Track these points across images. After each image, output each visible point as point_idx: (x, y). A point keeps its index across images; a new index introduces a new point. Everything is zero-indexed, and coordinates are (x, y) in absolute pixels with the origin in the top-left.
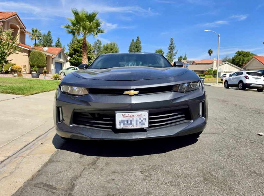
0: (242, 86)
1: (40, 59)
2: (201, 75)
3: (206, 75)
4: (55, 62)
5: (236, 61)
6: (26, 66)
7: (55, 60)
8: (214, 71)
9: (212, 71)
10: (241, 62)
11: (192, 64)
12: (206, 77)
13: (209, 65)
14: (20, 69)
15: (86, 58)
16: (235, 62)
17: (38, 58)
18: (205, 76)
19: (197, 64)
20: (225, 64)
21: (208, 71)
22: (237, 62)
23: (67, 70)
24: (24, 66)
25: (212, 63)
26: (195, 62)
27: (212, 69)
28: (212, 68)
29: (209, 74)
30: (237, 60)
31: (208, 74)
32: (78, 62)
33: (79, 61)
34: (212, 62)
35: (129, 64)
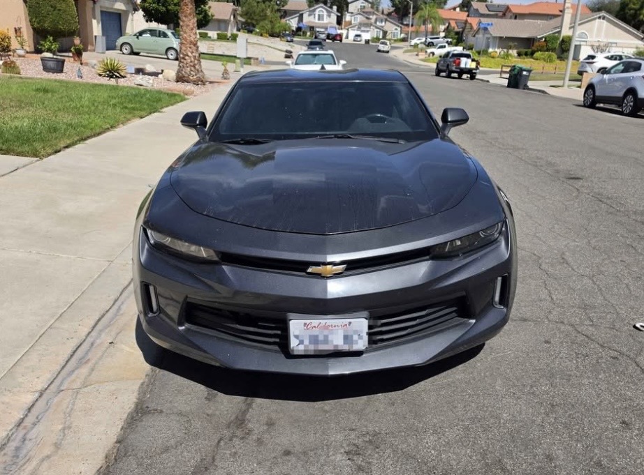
0: (632, 104)
1: (59, 10)
2: (524, 50)
3: (537, 51)
4: (102, 12)
5: (630, 9)
6: (22, 30)
7: (101, 7)
8: (563, 41)
9: (558, 38)
11: (501, 14)
12: (537, 59)
13: (550, 19)
14: (7, 40)
15: (190, 14)
16: (627, 11)
17: (52, 7)
18: (535, 55)
19: (516, 18)
20: (597, 20)
21: (545, 38)
22: (632, 11)
23: (138, 38)
24: (16, 30)
25: (561, 13)
26: (510, 11)
27: (557, 34)
28: (559, 32)
29: (548, 50)
30: (633, 6)
31: (545, 48)
32: (168, 10)
33: (170, 8)
34: (561, 11)
35: (314, 10)
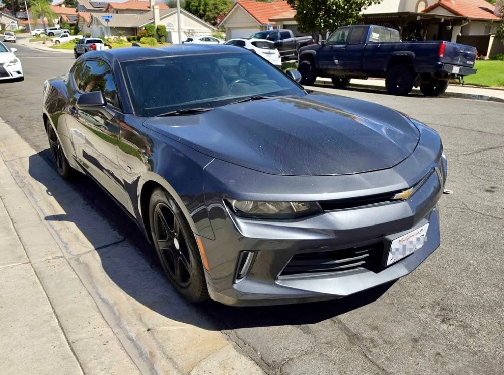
2: (132, 37)
3: (142, 37)
5: (193, 6)
8: (158, 29)
9: (154, 28)
10: (202, 7)
11: (104, 9)
12: (144, 43)
13: (143, 13)
16: (191, 7)
18: (141, 40)
19: (117, 13)
21: (145, 27)
22: (194, 7)
25: (148, 9)
26: (112, 7)
27: (152, 24)
28: (154, 23)
29: (149, 36)
30: (194, 4)
31: (147, 35)
34: (149, 7)
